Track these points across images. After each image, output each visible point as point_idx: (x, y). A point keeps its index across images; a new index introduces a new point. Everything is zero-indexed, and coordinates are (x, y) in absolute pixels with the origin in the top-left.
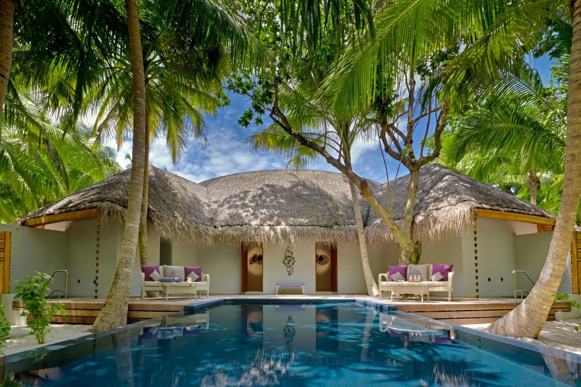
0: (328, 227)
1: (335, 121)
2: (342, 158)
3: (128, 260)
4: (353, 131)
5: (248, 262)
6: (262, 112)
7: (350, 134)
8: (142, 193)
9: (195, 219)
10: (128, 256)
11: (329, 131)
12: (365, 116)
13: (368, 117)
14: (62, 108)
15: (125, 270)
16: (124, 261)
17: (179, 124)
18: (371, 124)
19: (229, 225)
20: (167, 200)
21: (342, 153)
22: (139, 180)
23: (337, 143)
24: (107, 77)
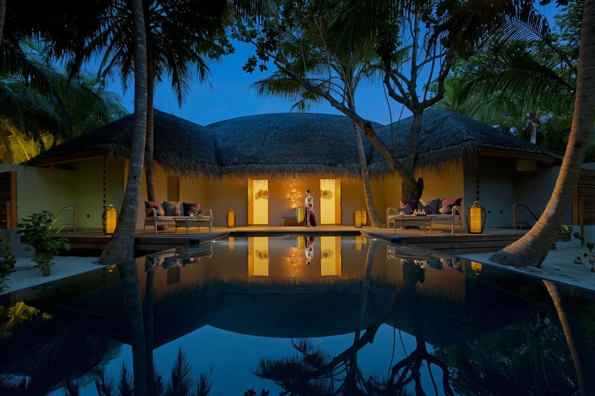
0: (332, 166)
1: (338, 67)
2: (345, 101)
3: (133, 198)
4: (356, 76)
5: (254, 197)
6: (266, 59)
7: (354, 79)
8: (145, 135)
9: (202, 159)
10: (132, 194)
11: (333, 76)
12: (369, 63)
13: (372, 63)
14: (65, 56)
15: (130, 206)
16: (129, 198)
17: (184, 70)
18: (375, 69)
19: (235, 164)
20: (174, 141)
21: (346, 97)
22: (142, 123)
23: (341, 88)
24: (109, 26)
